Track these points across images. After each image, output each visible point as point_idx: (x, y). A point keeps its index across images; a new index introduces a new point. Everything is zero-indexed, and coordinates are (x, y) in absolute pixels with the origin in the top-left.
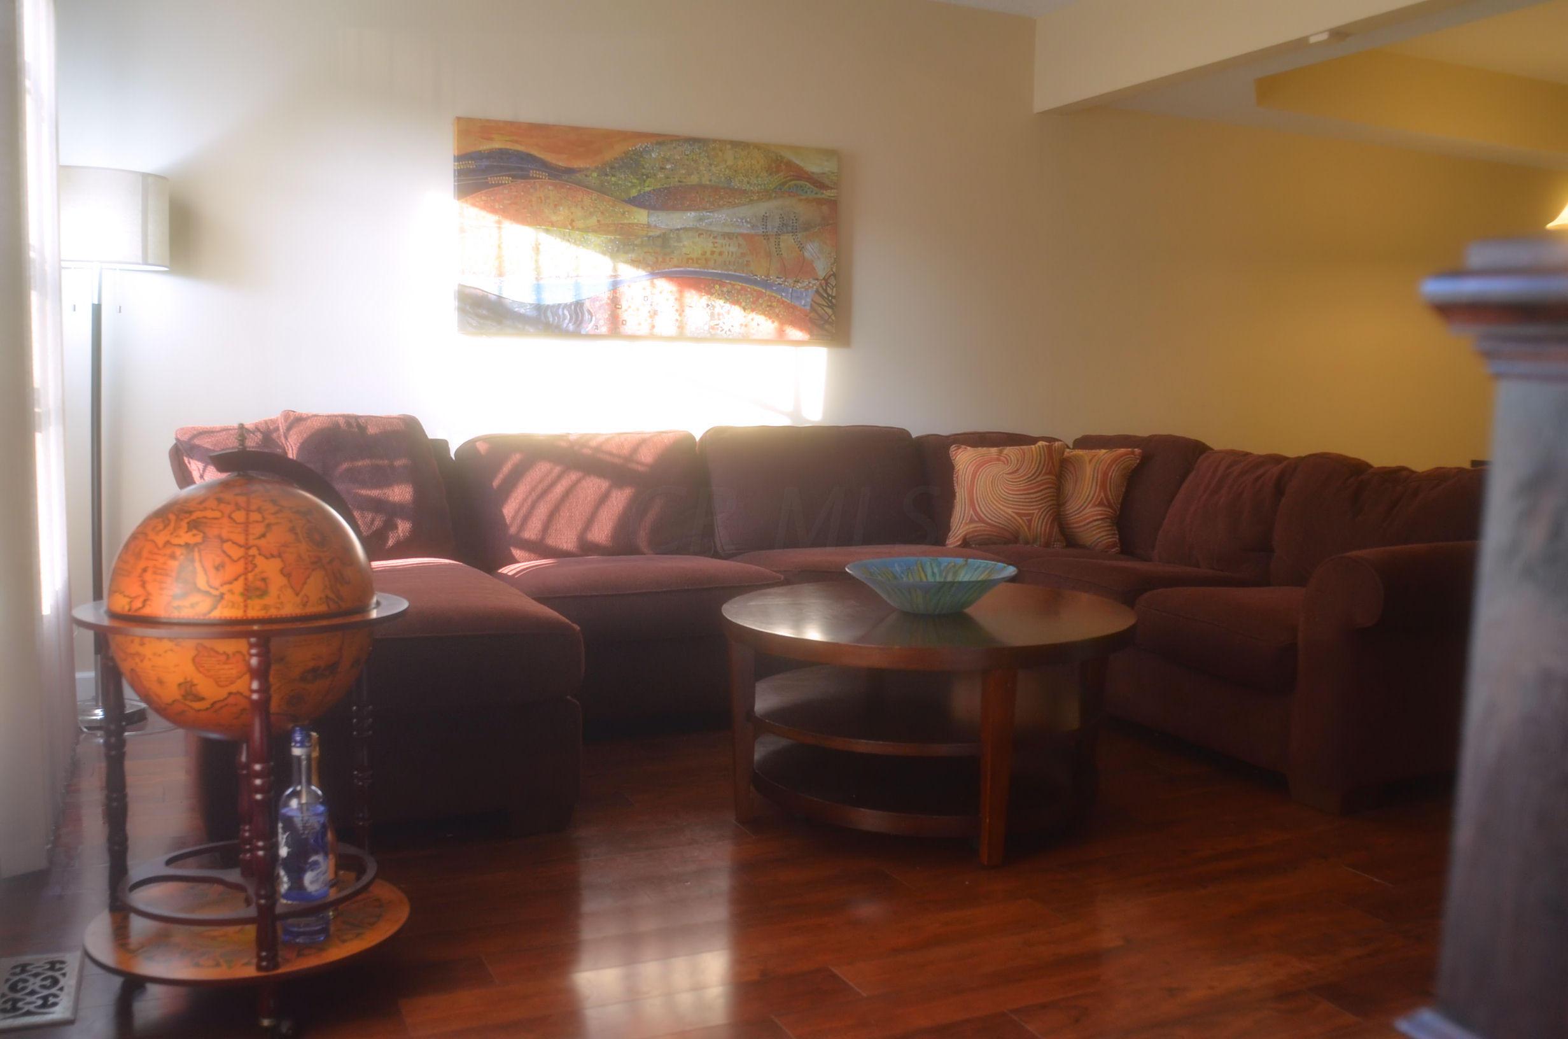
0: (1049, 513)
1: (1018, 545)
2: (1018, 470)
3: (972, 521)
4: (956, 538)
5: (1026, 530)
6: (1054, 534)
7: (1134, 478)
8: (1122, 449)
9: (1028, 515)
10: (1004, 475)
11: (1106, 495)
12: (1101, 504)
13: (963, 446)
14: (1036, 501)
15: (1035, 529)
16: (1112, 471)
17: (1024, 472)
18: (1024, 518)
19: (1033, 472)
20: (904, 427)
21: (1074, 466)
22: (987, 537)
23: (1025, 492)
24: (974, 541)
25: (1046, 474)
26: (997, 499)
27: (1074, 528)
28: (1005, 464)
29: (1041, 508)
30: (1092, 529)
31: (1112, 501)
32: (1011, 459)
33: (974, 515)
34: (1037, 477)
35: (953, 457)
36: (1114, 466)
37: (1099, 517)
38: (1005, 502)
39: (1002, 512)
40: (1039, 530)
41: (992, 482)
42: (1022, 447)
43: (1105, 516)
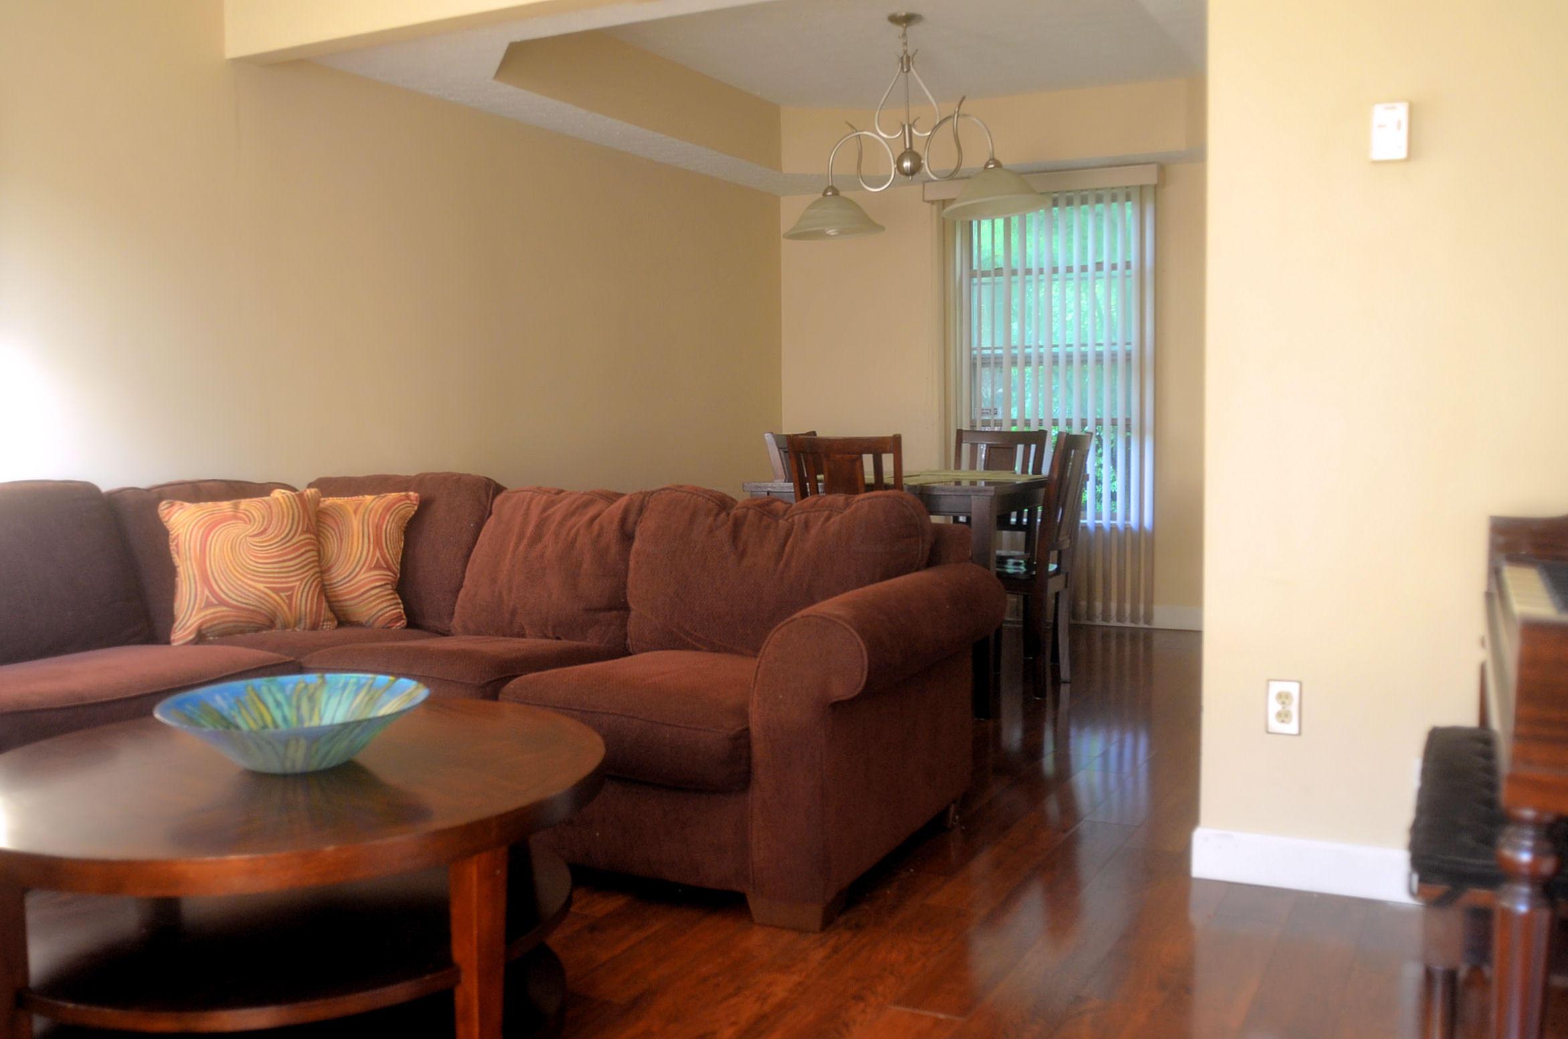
0: (314, 584)
1: (273, 631)
2: (265, 530)
3: (209, 605)
4: (185, 630)
5: (285, 608)
6: (323, 612)
7: (412, 529)
8: (393, 494)
9: (284, 590)
10: (248, 538)
11: (383, 556)
12: (378, 567)
13: (178, 503)
14: (297, 570)
15: (298, 607)
16: (386, 522)
17: (276, 532)
18: (283, 594)
19: (286, 532)
20: (88, 481)
21: (333, 518)
22: (232, 624)
23: (281, 559)
24: (213, 632)
25: (303, 532)
26: (241, 571)
27: (345, 600)
28: (246, 523)
29: (302, 580)
30: (370, 599)
31: (391, 562)
32: (253, 515)
33: (211, 597)
34: (293, 537)
35: (164, 517)
36: (387, 517)
37: (378, 584)
38: (254, 575)
39: (251, 589)
40: (303, 608)
41: (231, 548)
42: (262, 498)
43: (383, 583)
